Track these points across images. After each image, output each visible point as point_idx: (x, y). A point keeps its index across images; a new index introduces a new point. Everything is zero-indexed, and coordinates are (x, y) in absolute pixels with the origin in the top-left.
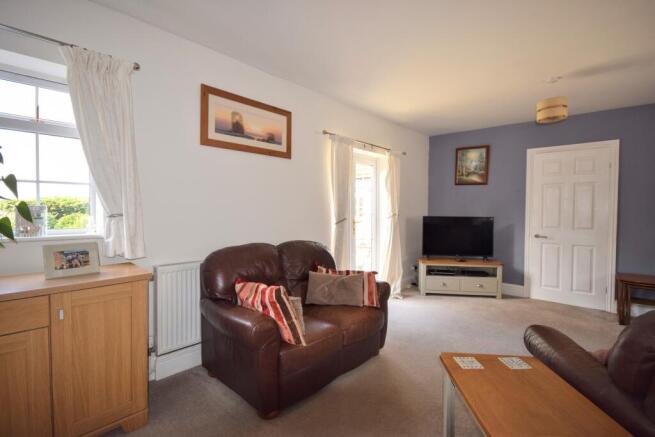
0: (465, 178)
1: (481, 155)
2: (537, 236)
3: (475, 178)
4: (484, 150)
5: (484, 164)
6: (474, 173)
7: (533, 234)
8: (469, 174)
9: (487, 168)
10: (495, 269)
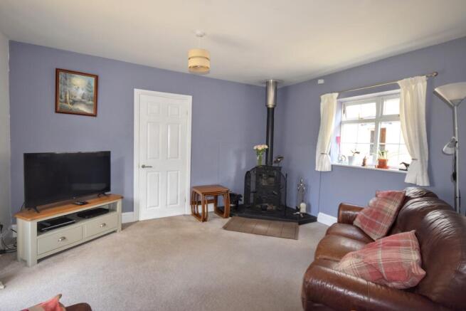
0: (69, 106)
1: (89, 83)
2: (143, 167)
3: (82, 108)
4: (93, 80)
5: (93, 94)
6: (81, 102)
7: (141, 166)
8: (74, 102)
9: (96, 99)
10: (115, 204)
